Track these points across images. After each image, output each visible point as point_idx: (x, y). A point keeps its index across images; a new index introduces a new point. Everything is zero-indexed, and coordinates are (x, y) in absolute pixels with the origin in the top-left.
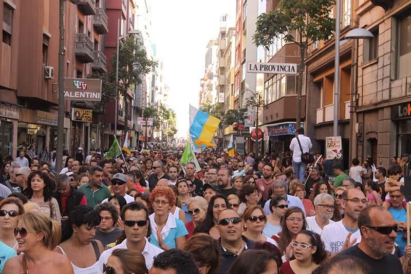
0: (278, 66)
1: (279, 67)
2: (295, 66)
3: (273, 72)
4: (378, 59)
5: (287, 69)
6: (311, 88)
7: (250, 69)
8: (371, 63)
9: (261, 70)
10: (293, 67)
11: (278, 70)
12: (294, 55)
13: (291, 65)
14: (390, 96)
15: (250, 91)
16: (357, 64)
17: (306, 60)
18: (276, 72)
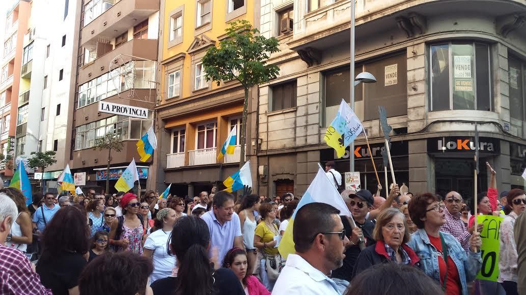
0: (130, 109)
1: (132, 110)
2: (147, 110)
3: (125, 114)
4: (297, 108)
5: (139, 112)
6: (163, 133)
7: (102, 109)
8: (284, 112)
9: (113, 111)
10: (144, 112)
11: (130, 113)
12: (145, 100)
13: (143, 109)
14: (320, 141)
15: (32, 135)
16: (258, 112)
17: (158, 106)
18: (128, 114)
